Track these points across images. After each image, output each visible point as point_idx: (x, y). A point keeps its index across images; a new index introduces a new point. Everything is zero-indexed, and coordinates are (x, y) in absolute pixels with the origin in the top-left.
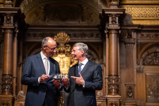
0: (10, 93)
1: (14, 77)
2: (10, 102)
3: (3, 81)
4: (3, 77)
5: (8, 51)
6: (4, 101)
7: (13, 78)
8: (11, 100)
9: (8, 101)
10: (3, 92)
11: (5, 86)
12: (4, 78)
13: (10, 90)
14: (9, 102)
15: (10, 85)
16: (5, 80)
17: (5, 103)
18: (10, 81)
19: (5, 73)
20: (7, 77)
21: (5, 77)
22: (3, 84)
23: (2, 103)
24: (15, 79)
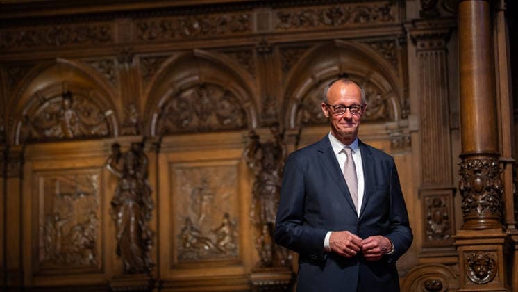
0: (495, 221)
1: (505, 163)
2: (498, 257)
3: (465, 179)
4: (463, 162)
5: (476, 65)
6: (476, 251)
7: (502, 165)
8: (500, 247)
9: (492, 253)
10: (469, 219)
11: (474, 196)
12: (468, 166)
13: (495, 211)
14: (495, 254)
15: (492, 190)
16: (473, 175)
17: (479, 261)
18: (492, 178)
19: (469, 150)
20: (478, 162)
21: (470, 164)
22: (466, 188)
23: (469, 260)
24: (509, 167)
